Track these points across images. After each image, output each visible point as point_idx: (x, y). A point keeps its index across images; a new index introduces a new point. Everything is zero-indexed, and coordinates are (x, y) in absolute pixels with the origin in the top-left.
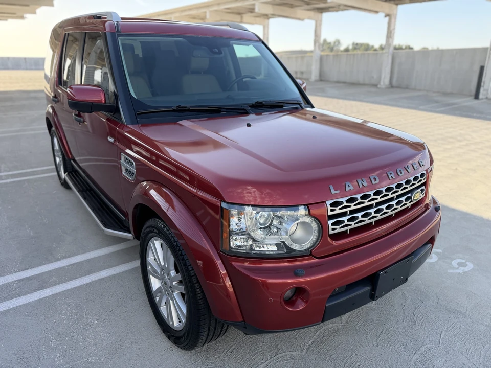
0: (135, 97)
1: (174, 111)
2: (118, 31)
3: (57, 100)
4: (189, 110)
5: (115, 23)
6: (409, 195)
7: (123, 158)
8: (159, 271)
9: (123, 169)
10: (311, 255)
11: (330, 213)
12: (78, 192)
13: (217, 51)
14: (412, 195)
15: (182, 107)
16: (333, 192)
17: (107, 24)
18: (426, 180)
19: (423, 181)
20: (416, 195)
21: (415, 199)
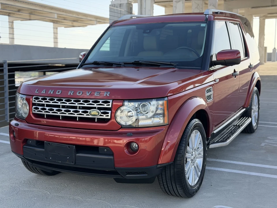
6: (88, 110)
10: (25, 120)
16: (36, 92)
18: (110, 106)
19: (105, 106)
20: (93, 112)
21: (92, 114)
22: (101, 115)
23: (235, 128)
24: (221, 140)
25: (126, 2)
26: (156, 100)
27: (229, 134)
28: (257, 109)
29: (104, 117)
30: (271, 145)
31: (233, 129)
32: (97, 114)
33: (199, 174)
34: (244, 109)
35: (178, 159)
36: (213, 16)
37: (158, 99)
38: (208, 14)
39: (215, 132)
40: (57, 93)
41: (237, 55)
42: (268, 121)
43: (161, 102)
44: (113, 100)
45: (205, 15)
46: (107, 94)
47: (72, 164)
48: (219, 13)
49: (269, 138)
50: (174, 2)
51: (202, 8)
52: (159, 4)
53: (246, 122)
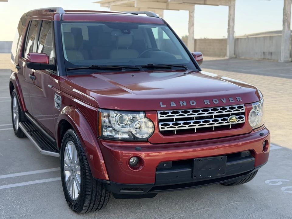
0: (67, 60)
1: (90, 68)
2: (61, 20)
3: (19, 67)
4: (99, 68)
5: (61, 15)
6: (226, 118)
7: (56, 97)
8: (70, 165)
9: (55, 104)
10: (147, 141)
11: (160, 118)
12: (27, 132)
13: (127, 32)
14: (228, 118)
15: (95, 66)
16: (162, 106)
17: (55, 15)
18: (244, 111)
19: (241, 111)
20: (232, 119)
21: (232, 121)
22: (239, 121)
32: (236, 120)
40: (192, 104)
44: (244, 104)
46: (239, 99)
47: (223, 175)
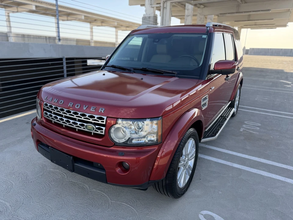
6: (85, 124)
11: (44, 107)
16: (45, 98)
18: (104, 123)
19: (100, 122)
20: (89, 126)
21: (88, 128)
22: (96, 131)
23: (222, 120)
24: (211, 135)
25: (153, 15)
26: (149, 119)
27: (217, 127)
28: (238, 99)
29: (99, 132)
30: (248, 131)
31: (221, 122)
32: (92, 129)
33: (191, 172)
34: (230, 102)
35: (170, 173)
36: (213, 29)
37: (152, 119)
38: (209, 27)
39: (206, 130)
41: (233, 64)
42: (244, 106)
43: (155, 122)
44: (107, 117)
45: (206, 28)
48: (218, 25)
49: (246, 122)
50: (185, 16)
51: (203, 21)
52: (177, 18)
53: (231, 113)
